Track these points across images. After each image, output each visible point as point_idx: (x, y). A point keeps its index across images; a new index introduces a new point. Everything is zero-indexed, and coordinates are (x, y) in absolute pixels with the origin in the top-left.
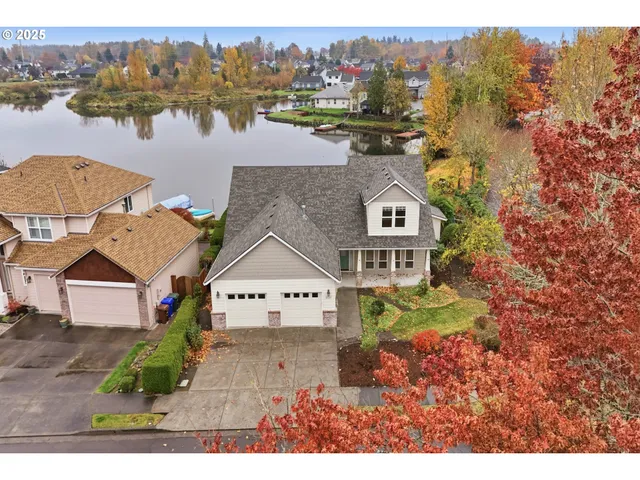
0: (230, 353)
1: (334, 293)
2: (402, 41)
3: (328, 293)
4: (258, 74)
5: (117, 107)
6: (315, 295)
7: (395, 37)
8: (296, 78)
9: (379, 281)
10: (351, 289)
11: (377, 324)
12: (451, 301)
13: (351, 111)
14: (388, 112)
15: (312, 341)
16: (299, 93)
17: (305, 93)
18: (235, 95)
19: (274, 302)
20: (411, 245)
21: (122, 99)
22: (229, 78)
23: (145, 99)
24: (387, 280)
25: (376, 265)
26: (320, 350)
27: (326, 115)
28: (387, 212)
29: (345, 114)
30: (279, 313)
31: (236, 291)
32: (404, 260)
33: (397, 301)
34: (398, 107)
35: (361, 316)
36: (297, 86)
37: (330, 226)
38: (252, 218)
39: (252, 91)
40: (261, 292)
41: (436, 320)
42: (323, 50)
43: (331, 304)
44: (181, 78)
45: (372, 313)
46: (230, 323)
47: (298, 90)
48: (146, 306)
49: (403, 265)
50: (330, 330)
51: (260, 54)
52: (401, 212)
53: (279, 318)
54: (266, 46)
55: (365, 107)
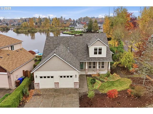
0: (39, 98)
1: (78, 76)
2: (96, 18)
3: (76, 76)
4: (61, 24)
5: (25, 31)
6: (71, 77)
7: (94, 17)
8: (70, 25)
9: (93, 72)
10: (84, 75)
11: (93, 87)
12: (118, 79)
13: (84, 31)
14: (93, 31)
15: (70, 93)
16: (71, 28)
17: (72, 28)
18: (55, 28)
19: (57, 79)
20: (104, 60)
21: (27, 29)
22: (54, 25)
23: (33, 29)
24: (96, 72)
25: (92, 67)
26: (72, 97)
27: (77, 32)
28: (96, 50)
29: (82, 32)
30: (58, 83)
31: (43, 75)
32: (101, 65)
33: (99, 79)
34: (96, 30)
35: (87, 84)
36: (70, 27)
37: (77, 54)
38: (52, 52)
39: (59, 28)
40: (52, 76)
41: (114, 86)
42: (77, 20)
43: (77, 80)
44: (42, 25)
45: (92, 83)
46: (41, 87)
47: (70, 28)
48: (11, 81)
49: (101, 67)
50: (77, 89)
51: (62, 20)
52: (100, 49)
53: (58, 85)
54: (63, 19)
55: (87, 30)
